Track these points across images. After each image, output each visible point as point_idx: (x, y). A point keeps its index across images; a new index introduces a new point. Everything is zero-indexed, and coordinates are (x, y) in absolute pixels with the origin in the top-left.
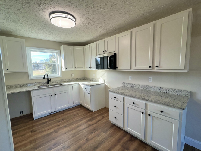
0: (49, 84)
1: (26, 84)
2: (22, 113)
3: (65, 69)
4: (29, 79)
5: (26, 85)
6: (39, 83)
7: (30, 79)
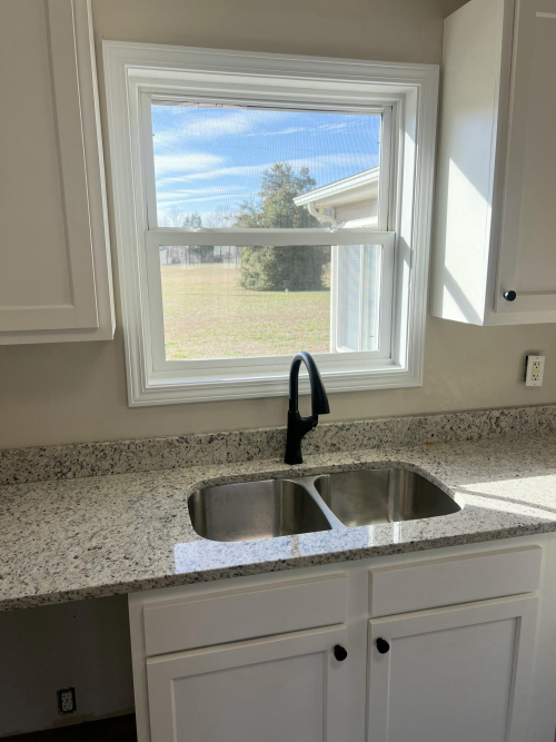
0: (300, 461)
1: (99, 451)
2: (68, 706)
3: (491, 303)
4: (132, 403)
5: (106, 464)
6: (211, 440)
7: (136, 398)
